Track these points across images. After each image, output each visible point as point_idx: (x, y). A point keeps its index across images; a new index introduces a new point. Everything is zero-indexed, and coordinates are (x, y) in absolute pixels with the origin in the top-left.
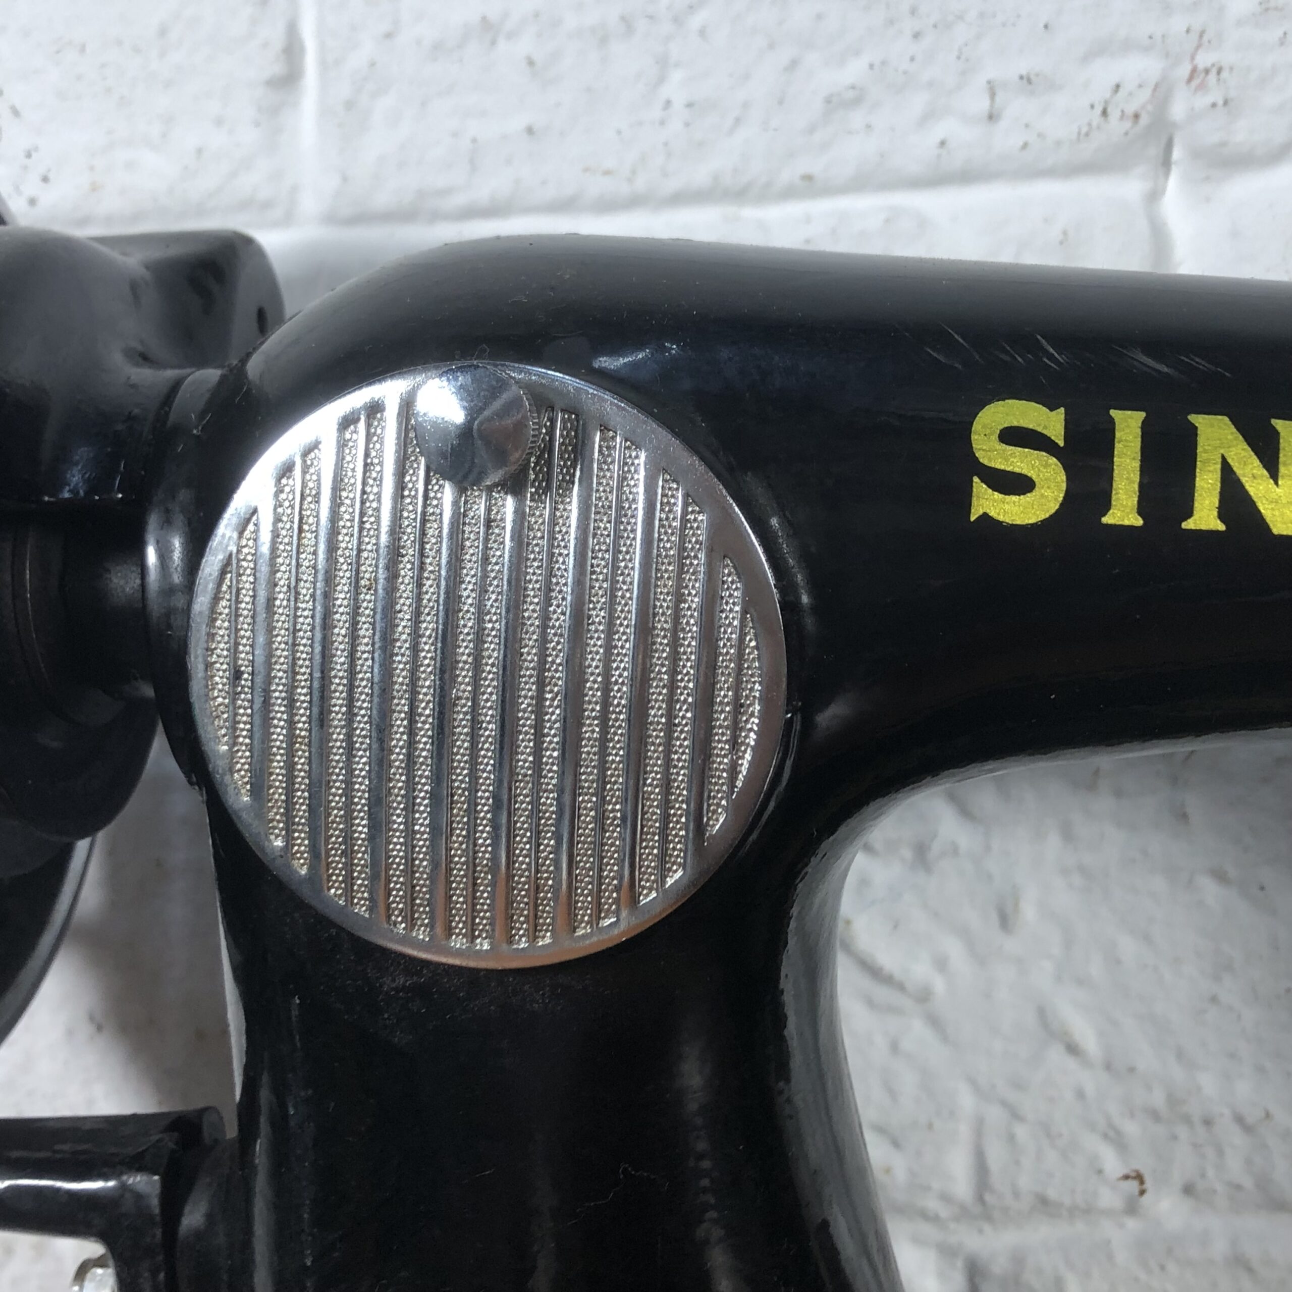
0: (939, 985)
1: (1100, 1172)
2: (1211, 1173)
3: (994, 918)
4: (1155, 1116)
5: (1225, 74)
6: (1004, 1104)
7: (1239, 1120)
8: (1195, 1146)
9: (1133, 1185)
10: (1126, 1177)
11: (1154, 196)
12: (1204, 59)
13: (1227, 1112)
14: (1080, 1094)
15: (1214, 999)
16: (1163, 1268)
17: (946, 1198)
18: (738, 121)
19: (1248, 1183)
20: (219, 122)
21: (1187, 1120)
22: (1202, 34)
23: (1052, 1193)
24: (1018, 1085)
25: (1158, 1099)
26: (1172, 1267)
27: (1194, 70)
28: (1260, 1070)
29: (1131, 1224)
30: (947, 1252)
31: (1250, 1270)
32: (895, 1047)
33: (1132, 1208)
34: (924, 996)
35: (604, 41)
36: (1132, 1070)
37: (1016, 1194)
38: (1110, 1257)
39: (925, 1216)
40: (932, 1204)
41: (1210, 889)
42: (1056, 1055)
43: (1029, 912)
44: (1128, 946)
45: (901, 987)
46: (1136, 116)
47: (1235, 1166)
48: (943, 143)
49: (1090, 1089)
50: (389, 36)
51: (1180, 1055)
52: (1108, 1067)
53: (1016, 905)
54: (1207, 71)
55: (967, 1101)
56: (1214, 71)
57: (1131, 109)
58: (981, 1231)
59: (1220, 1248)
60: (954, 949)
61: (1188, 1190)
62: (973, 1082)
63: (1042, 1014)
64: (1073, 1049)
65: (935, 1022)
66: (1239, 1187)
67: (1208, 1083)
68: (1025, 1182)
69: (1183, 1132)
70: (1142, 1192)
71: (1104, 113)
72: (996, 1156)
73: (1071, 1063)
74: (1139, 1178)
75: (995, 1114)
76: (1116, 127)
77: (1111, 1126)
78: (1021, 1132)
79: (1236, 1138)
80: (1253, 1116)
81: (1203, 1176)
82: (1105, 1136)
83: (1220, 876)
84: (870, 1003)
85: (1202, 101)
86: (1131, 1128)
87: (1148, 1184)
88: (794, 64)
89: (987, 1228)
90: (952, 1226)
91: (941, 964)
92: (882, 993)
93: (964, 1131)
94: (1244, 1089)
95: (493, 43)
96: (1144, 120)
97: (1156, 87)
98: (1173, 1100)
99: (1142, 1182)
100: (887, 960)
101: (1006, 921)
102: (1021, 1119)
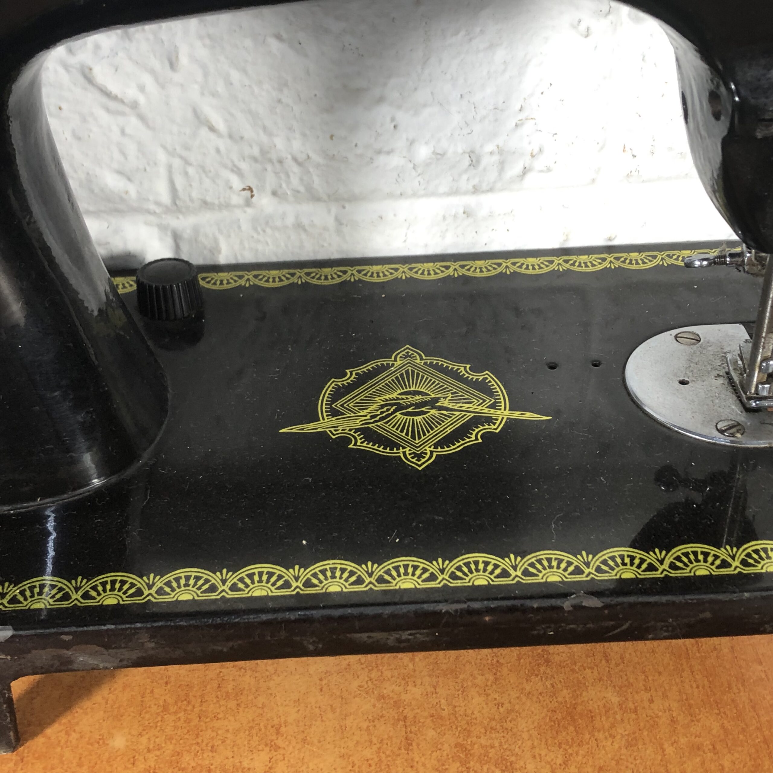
0: (142, 100)
1: (231, 188)
2: (284, 185)
3: (167, 64)
4: (255, 160)
6: (181, 157)
7: (295, 159)
8: (276, 173)
9: (248, 193)
10: (244, 189)
13: (289, 157)
14: (218, 151)
15: (280, 101)
16: (264, 231)
17: (158, 204)
19: (302, 189)
21: (270, 161)
23: (209, 199)
24: (187, 148)
25: (256, 151)
26: (268, 230)
28: (304, 135)
29: (249, 210)
30: (163, 228)
31: (305, 230)
32: (123, 132)
33: (248, 203)
34: (134, 105)
36: (242, 138)
37: (192, 200)
38: (239, 227)
39: (148, 212)
40: (152, 207)
41: (274, 44)
42: (204, 132)
43: (184, 60)
44: (235, 76)
45: (122, 101)
47: (295, 181)
49: (222, 149)
51: (265, 129)
52: (231, 136)
53: (177, 57)
55: (162, 157)
58: (178, 218)
59: (290, 220)
60: (147, 80)
61: (274, 193)
62: (164, 147)
63: (195, 112)
64: (212, 129)
65: (142, 118)
66: (298, 192)
67: (279, 143)
68: (195, 195)
69: (269, 167)
70: (252, 196)
72: (180, 182)
73: (212, 136)
74: (250, 189)
75: (177, 163)
77: (234, 166)
78: (191, 171)
79: (295, 168)
80: (301, 157)
81: (281, 187)
82: (232, 171)
83: (279, 37)
84: (108, 110)
86: (244, 166)
87: (255, 192)
89: (181, 217)
90: (164, 216)
91: (142, 89)
92: (113, 105)
93: (163, 171)
94: (297, 145)
98: (263, 152)
99: (252, 191)
100: (114, 88)
101: (173, 65)
102: (190, 164)
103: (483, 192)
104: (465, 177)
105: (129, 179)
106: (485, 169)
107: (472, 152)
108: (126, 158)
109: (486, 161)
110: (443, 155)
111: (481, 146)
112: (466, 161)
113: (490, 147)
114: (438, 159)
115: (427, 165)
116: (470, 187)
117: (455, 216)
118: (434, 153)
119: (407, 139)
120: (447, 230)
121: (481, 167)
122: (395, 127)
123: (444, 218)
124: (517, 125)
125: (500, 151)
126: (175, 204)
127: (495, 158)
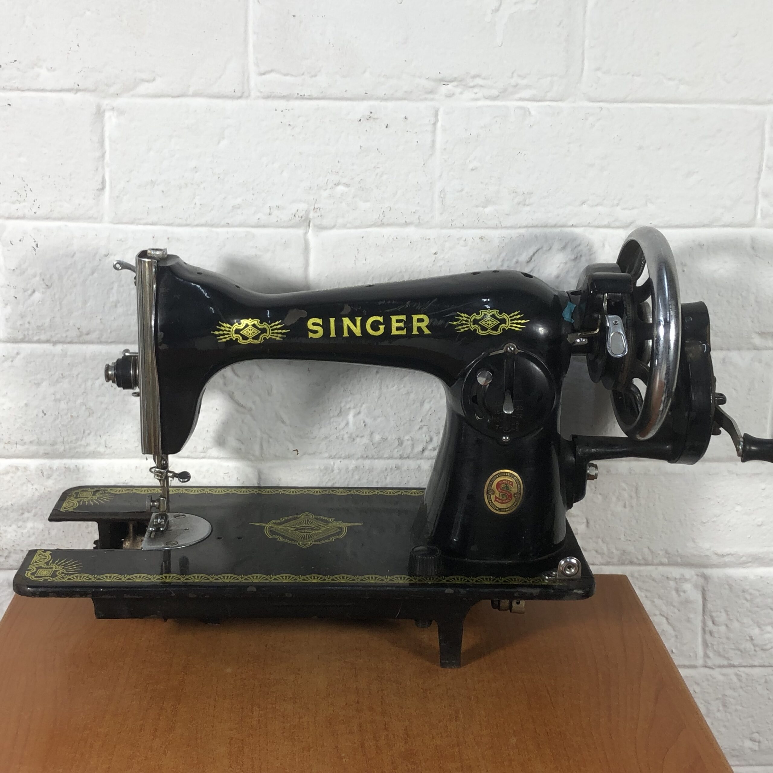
0: (253, 407)
1: (288, 449)
3: (267, 393)
4: (301, 437)
5: (321, 209)
6: (267, 434)
8: (310, 444)
9: (296, 452)
10: (294, 451)
11: (306, 233)
12: (316, 206)
14: (284, 432)
16: (302, 471)
17: (253, 455)
18: (212, 209)
20: (84, 198)
21: (308, 438)
22: (316, 200)
23: (277, 454)
24: (271, 430)
25: (301, 433)
27: (315, 208)
29: (295, 461)
30: (254, 468)
31: (321, 471)
32: (243, 421)
33: (295, 458)
34: (250, 410)
35: (180, 188)
36: (296, 427)
37: (270, 454)
38: (290, 468)
39: (249, 459)
40: (251, 457)
42: (279, 423)
43: (274, 391)
45: (245, 408)
46: (302, 217)
48: (259, 219)
49: (287, 431)
50: (128, 181)
53: (271, 390)
54: (317, 209)
55: (259, 433)
56: (319, 209)
57: (300, 216)
58: (261, 463)
60: (257, 399)
62: (260, 429)
63: (276, 414)
64: (283, 422)
65: (252, 416)
68: (272, 452)
69: (307, 441)
70: (298, 454)
71: (295, 216)
72: (265, 445)
73: (283, 425)
75: (265, 436)
76: (297, 219)
77: (291, 439)
78: (271, 441)
82: (290, 441)
84: (238, 411)
85: (316, 215)
86: (295, 440)
88: (225, 198)
89: (263, 463)
92: (240, 409)
93: (258, 440)
95: (154, 185)
96: (303, 218)
97: (306, 211)
98: (305, 434)
99: (298, 452)
100: (242, 402)
101: (269, 393)
102: (271, 437)
103: (404, 458)
104: (396, 450)
105: (242, 443)
106: (405, 447)
107: (399, 439)
108: (242, 433)
109: (405, 444)
110: (387, 439)
111: (404, 436)
112: (397, 443)
113: (407, 437)
114: (384, 441)
115: (379, 443)
116: (398, 455)
117: (391, 469)
118: (382, 438)
119: (370, 431)
120: (387, 475)
121: (403, 446)
122: (365, 425)
123: (386, 469)
124: (419, 428)
125: (412, 439)
126: (262, 456)
127: (410, 442)
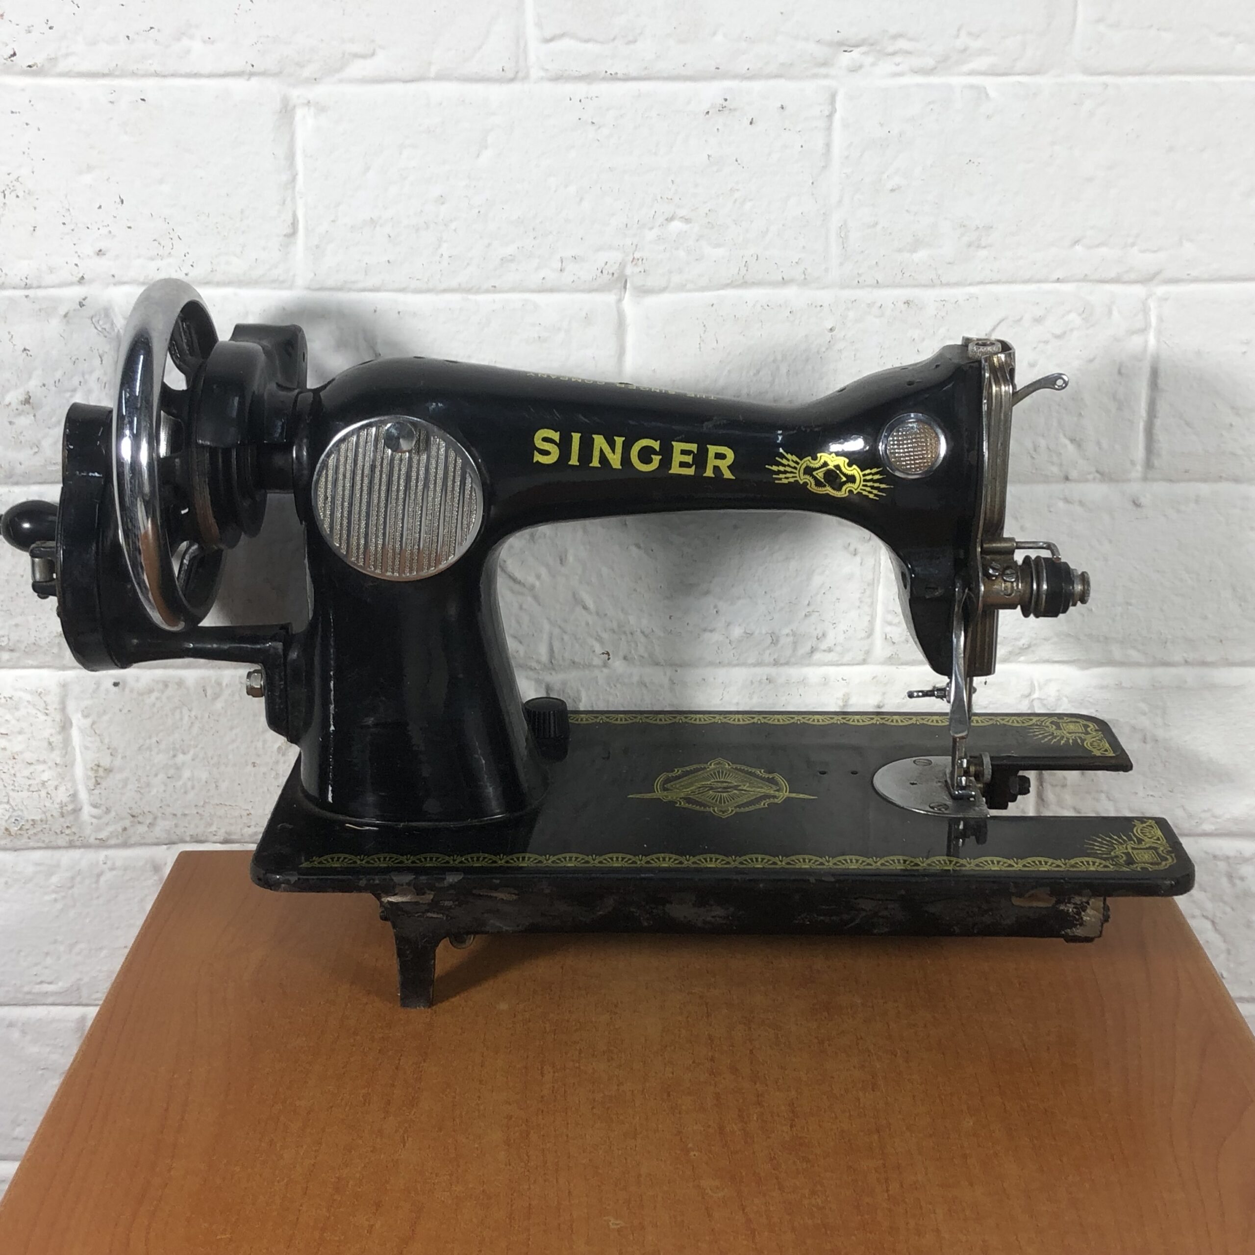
0: (537, 584)
1: (594, 651)
2: (633, 652)
3: (559, 561)
4: (614, 631)
5: (644, 261)
6: (560, 627)
7: (642, 632)
8: (628, 642)
9: (606, 656)
10: (603, 653)
11: (620, 300)
12: (637, 255)
13: (639, 630)
14: (587, 624)
15: (635, 590)
16: (615, 686)
17: (538, 662)
18: (468, 264)
19: (646, 655)
20: (264, 249)
21: (625, 633)
22: (637, 246)
23: (576, 660)
24: (565, 621)
25: (615, 625)
26: (618, 686)
27: (634, 259)
28: (651, 615)
29: (605, 670)
30: (538, 681)
31: (646, 686)
32: (521, 608)
33: (605, 665)
34: (532, 588)
35: (417, 230)
36: (606, 615)
37: (564, 660)
38: (597, 683)
39: (531, 669)
40: (534, 664)
41: (634, 549)
42: (579, 609)
43: (571, 559)
44: (605, 570)
45: (524, 585)
46: (613, 274)
47: (641, 650)
48: (544, 278)
49: (591, 623)
50: (333, 221)
51: (623, 610)
52: (598, 614)
53: (566, 556)
54: (638, 259)
55: (547, 626)
56: (640, 260)
57: (611, 272)
58: (551, 674)
59: (635, 679)
60: (543, 571)
61: (625, 658)
62: (548, 619)
63: (574, 595)
64: (585, 608)
65: (536, 598)
66: (643, 657)
67: (632, 620)
68: (567, 655)
69: (623, 637)
70: (609, 659)
71: (602, 272)
72: (557, 645)
73: (584, 612)
74: (608, 654)
75: (557, 631)
76: (606, 277)
77: (599, 636)
78: (566, 637)
79: (643, 639)
80: (647, 631)
81: (630, 652)
82: (596, 639)
83: (638, 546)
84: (512, 591)
85: (637, 270)
86: (605, 636)
87: (611, 656)
88: (489, 245)
89: (553, 673)
90: (541, 672)
91: (538, 577)
92: (517, 587)
93: (545, 637)
94: (645, 622)
95: (375, 227)
96: (616, 275)
97: (620, 263)
98: (620, 626)
99: (609, 655)
100: (518, 575)
101: (562, 561)
102: (565, 632)
103: (782, 665)
104: (768, 652)
105: (521, 642)
106: (782, 647)
107: (773, 633)
108: (521, 626)
109: (783, 641)
110: (752, 634)
111: (780, 630)
112: (769, 640)
113: (787, 631)
114: (747, 638)
115: (740, 641)
116: (772, 660)
117: (760, 682)
118: (745, 633)
119: (725, 621)
120: (754, 692)
121: (779, 646)
122: (717, 612)
123: (752, 682)
124: (806, 615)
125: (794, 634)
126: (551, 662)
127: (791, 639)
